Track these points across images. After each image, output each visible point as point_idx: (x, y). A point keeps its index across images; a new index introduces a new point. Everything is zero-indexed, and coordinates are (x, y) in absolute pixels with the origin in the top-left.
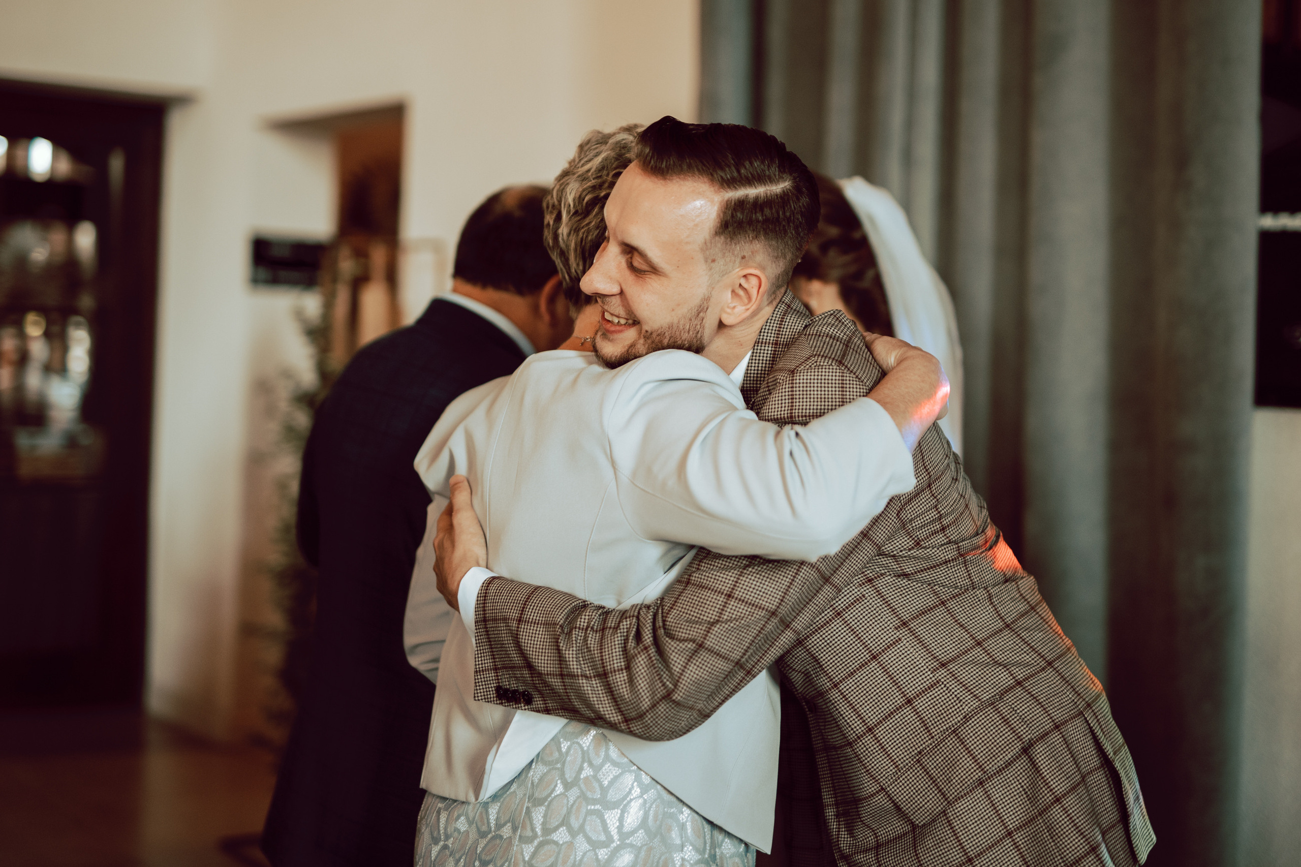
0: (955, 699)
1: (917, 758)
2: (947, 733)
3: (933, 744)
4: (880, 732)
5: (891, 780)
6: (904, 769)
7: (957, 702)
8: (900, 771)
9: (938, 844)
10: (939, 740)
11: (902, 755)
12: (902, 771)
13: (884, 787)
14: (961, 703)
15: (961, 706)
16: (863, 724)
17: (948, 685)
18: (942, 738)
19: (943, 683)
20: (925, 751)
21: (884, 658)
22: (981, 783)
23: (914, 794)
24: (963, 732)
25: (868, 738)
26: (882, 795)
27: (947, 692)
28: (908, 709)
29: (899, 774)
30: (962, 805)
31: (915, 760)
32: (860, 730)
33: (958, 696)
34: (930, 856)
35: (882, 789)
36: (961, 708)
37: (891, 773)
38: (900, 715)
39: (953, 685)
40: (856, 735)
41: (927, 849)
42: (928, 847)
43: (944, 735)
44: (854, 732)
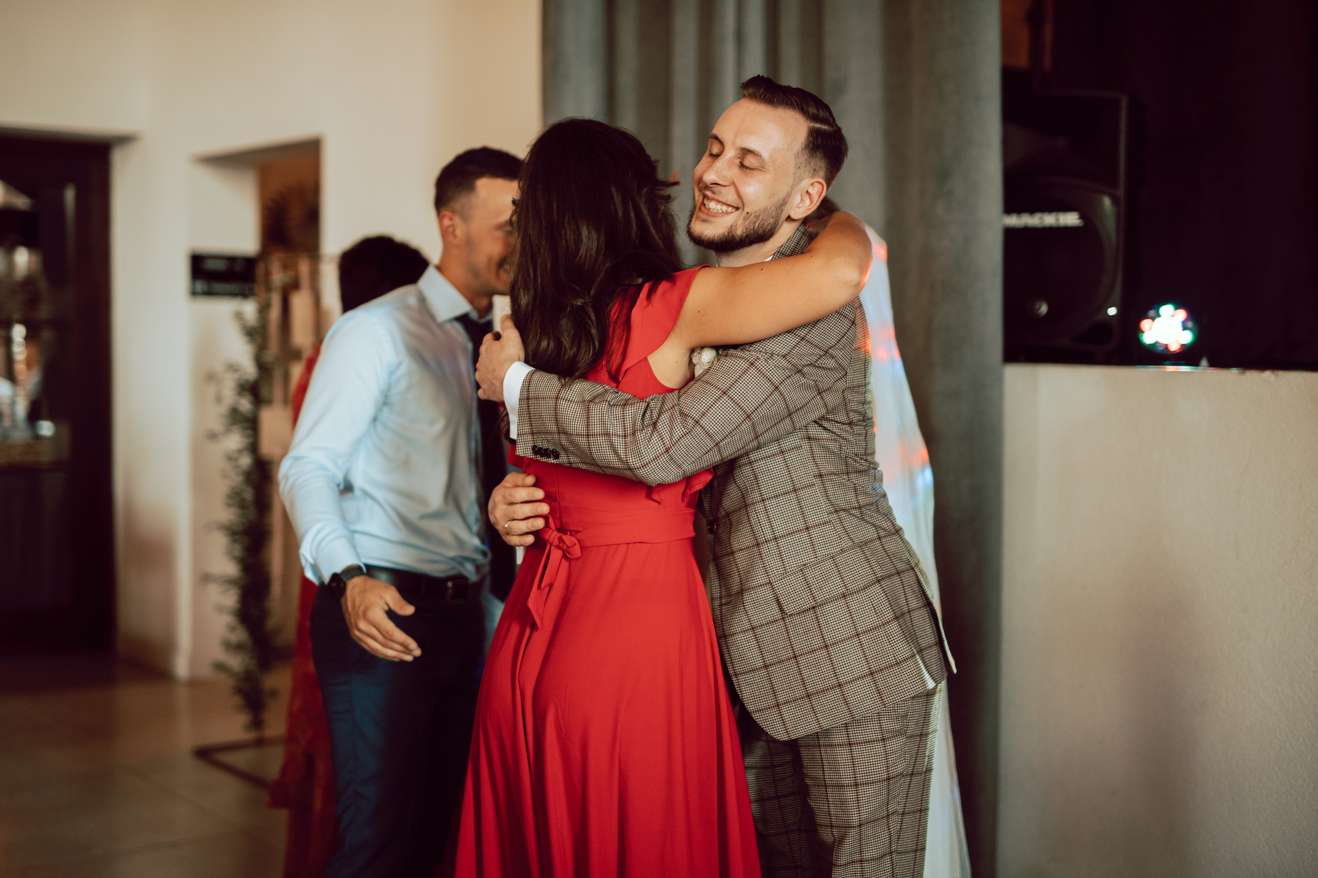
0: (838, 536)
1: (802, 568)
2: (827, 557)
3: (816, 562)
4: (781, 542)
5: (778, 578)
6: (790, 573)
7: (839, 539)
8: (786, 574)
9: (806, 632)
10: (820, 560)
11: (793, 564)
12: (788, 574)
13: (771, 581)
14: (841, 540)
15: (841, 542)
16: (772, 533)
17: (835, 526)
18: (823, 559)
19: (833, 523)
20: (809, 565)
21: (801, 493)
22: (844, 596)
23: (792, 591)
24: (839, 559)
25: (772, 544)
26: (768, 587)
27: (833, 530)
28: (805, 533)
29: (785, 575)
30: (828, 608)
31: (799, 569)
32: (769, 537)
33: (840, 535)
34: (799, 639)
35: (770, 582)
36: (840, 543)
37: (780, 573)
38: (799, 535)
39: (838, 526)
40: (765, 539)
41: (798, 634)
42: (798, 633)
43: (825, 558)
44: (764, 537)
